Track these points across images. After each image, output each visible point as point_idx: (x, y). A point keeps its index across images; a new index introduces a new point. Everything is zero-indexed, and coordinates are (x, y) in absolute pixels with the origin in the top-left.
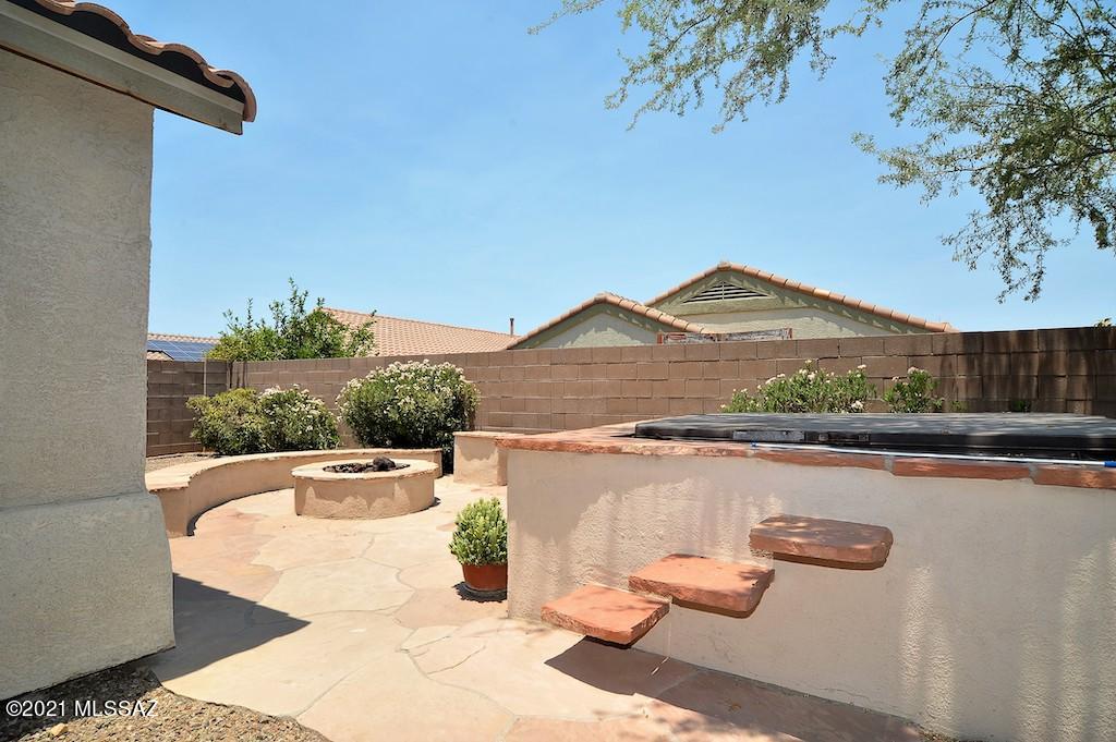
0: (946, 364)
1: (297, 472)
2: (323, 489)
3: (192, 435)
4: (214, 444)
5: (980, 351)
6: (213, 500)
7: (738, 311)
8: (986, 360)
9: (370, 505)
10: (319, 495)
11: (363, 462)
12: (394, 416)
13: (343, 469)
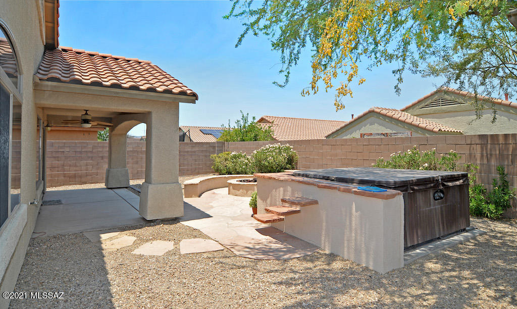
0: (472, 148)
1: (229, 181)
2: (235, 186)
3: (212, 167)
4: (218, 171)
5: (486, 143)
6: (209, 189)
7: (449, 112)
8: (489, 146)
9: (247, 193)
10: (233, 189)
11: (251, 179)
12: (267, 164)
13: (244, 181)
